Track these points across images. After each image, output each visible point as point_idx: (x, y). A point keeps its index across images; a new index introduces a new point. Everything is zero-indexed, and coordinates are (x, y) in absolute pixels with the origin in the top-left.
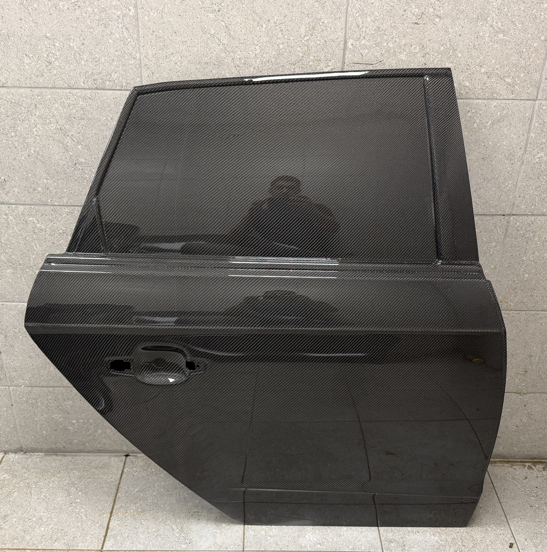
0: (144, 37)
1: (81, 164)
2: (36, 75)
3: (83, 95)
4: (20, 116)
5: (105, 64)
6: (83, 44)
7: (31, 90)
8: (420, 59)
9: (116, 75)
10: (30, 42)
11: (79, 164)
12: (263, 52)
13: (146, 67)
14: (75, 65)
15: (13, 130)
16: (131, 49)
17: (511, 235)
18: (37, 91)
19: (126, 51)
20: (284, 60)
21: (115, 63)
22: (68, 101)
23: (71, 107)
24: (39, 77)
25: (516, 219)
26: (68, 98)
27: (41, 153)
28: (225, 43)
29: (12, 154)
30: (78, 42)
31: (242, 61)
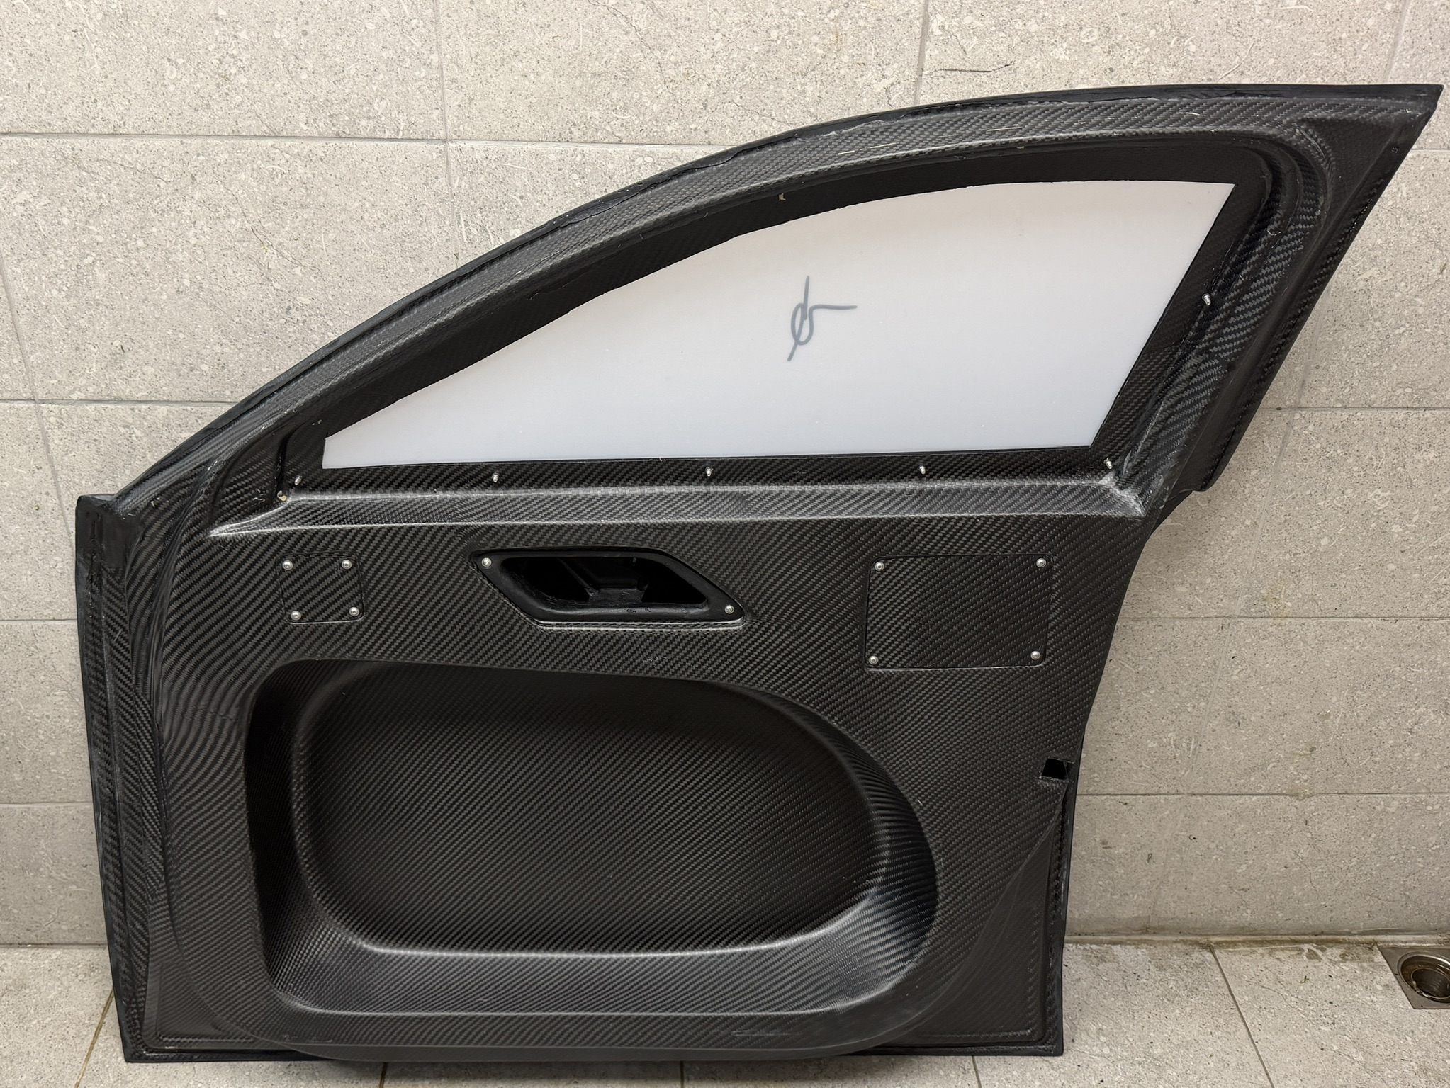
0: (449, 17)
1: (301, 308)
2: (194, 105)
3: (306, 151)
4: (156, 202)
5: (357, 80)
6: (305, 33)
7: (182, 143)
8: (1101, 58)
9: (383, 104)
10: (179, 31)
11: (297, 309)
12: (731, 47)
13: (453, 86)
14: (286, 82)
15: (139, 234)
16: (418, 44)
17: (1293, 454)
18: (196, 143)
19: (407, 48)
20: (779, 64)
21: (381, 76)
22: (270, 167)
23: (277, 180)
24: (200, 112)
25: (1307, 417)
26: (269, 159)
27: (206, 286)
28: (642, 26)
29: (139, 289)
30: (292, 28)
31: (682, 69)
